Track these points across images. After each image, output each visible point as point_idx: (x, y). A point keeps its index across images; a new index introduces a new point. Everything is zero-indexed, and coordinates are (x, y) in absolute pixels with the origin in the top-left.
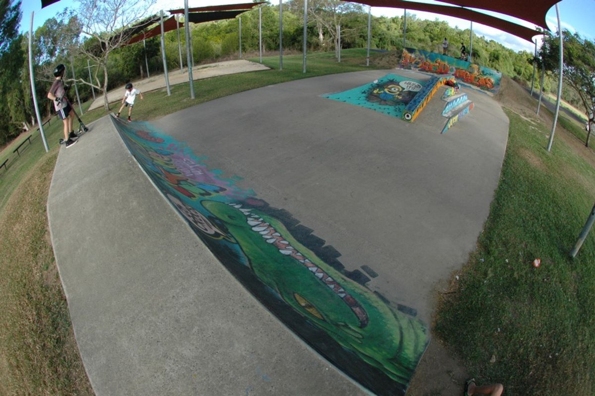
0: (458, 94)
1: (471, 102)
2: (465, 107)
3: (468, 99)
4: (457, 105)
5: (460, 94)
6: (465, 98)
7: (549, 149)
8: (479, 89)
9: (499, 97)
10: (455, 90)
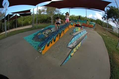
0: (82, 30)
1: (88, 33)
2: (85, 36)
3: (87, 31)
4: (81, 36)
5: (83, 30)
6: (85, 31)
7: (118, 46)
8: (89, 28)
9: (95, 29)
10: (80, 28)
